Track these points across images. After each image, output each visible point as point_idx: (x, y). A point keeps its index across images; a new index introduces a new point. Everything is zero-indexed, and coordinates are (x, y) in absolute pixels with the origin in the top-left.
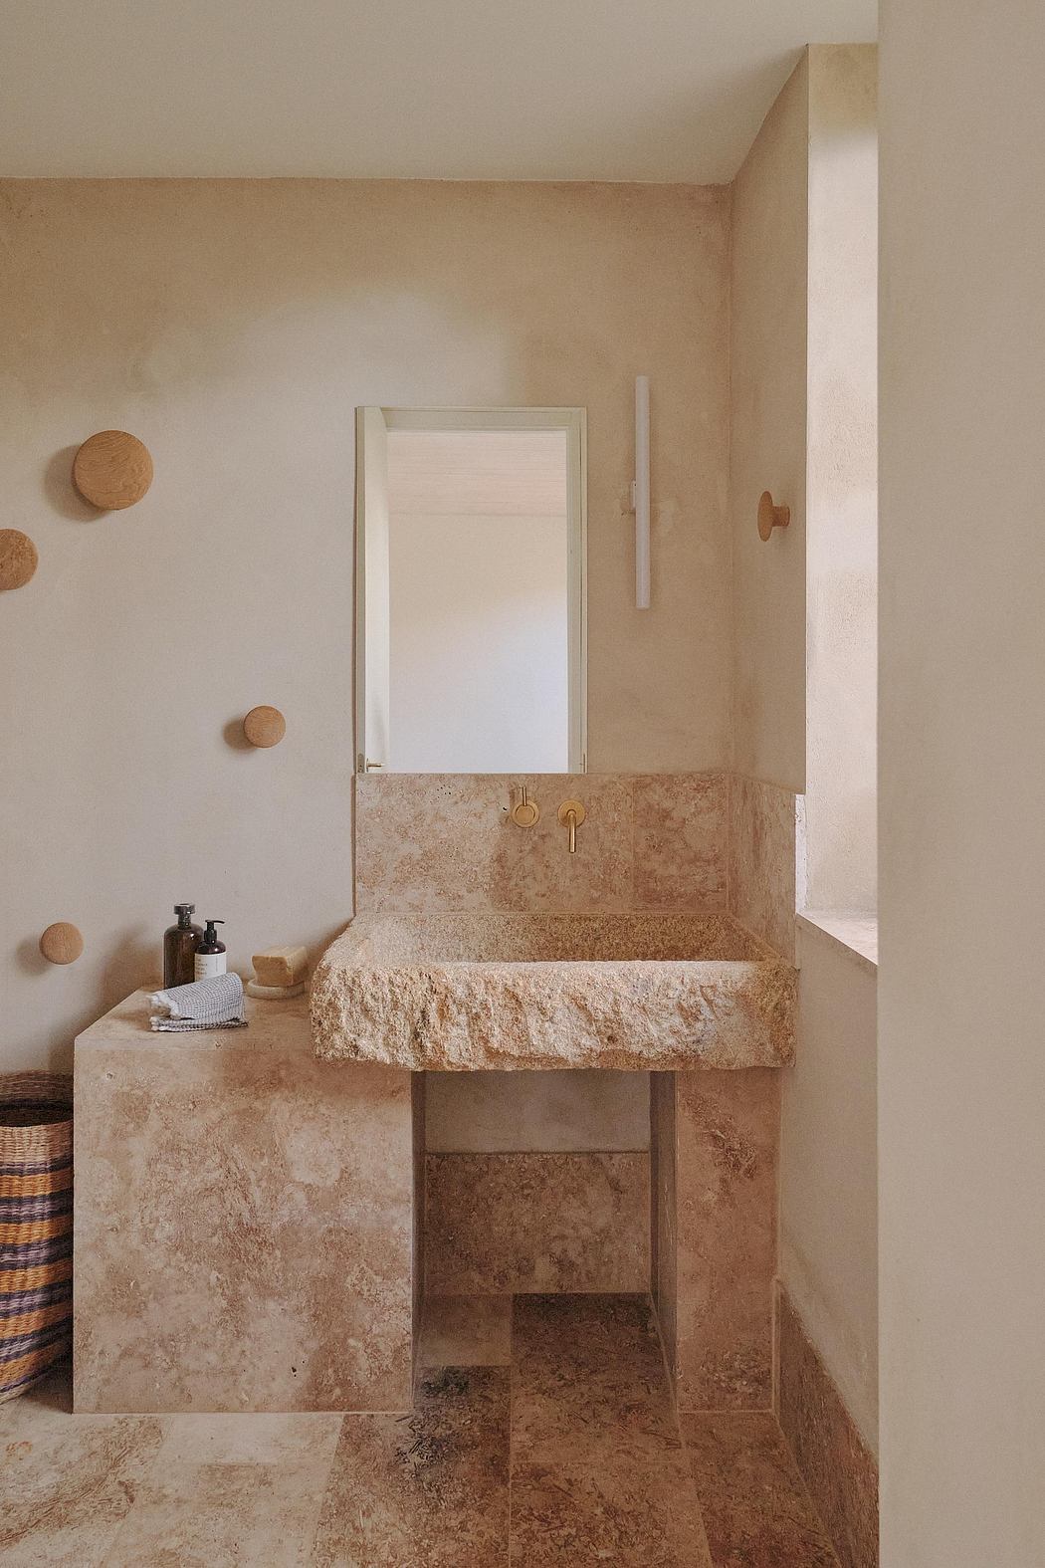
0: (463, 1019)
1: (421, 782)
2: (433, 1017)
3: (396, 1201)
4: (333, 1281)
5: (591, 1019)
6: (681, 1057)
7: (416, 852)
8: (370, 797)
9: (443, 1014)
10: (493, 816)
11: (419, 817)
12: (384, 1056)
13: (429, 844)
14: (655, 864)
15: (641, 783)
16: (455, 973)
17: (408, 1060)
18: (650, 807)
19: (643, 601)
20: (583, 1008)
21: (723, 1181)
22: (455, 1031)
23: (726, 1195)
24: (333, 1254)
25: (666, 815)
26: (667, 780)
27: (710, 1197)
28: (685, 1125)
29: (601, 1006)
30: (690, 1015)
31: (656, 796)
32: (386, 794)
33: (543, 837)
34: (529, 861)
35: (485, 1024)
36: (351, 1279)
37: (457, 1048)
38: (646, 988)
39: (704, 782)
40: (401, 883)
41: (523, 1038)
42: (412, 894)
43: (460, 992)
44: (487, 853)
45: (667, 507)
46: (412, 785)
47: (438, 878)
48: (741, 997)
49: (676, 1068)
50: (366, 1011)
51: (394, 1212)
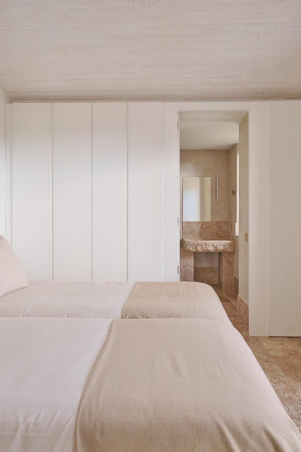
0: (200, 246)
1: (191, 222)
2: (197, 246)
3: (192, 267)
4: (185, 275)
5: (214, 246)
6: (223, 250)
7: (190, 231)
8: (184, 224)
9: (198, 246)
10: (199, 226)
11: (190, 227)
12: (192, 250)
13: (192, 230)
14: (219, 232)
15: (217, 223)
16: (199, 242)
17: (194, 250)
18: (218, 226)
19: (218, 201)
20: (213, 245)
21: (228, 265)
22: (199, 247)
23: (228, 267)
24: (185, 273)
25: (220, 226)
26: (220, 222)
27: (226, 267)
28: (224, 259)
29: (215, 245)
30: (224, 246)
31: (219, 224)
32: (186, 224)
33: (205, 229)
34: (204, 232)
35: (203, 247)
36: (187, 275)
37: (200, 249)
38: (220, 243)
39: (225, 222)
40: (188, 234)
41: (207, 248)
42: (189, 236)
43: (200, 243)
44: (198, 231)
45: (221, 189)
46: (190, 223)
47: (193, 234)
48: (230, 244)
49: (223, 252)
50: (190, 245)
51: (192, 268)
